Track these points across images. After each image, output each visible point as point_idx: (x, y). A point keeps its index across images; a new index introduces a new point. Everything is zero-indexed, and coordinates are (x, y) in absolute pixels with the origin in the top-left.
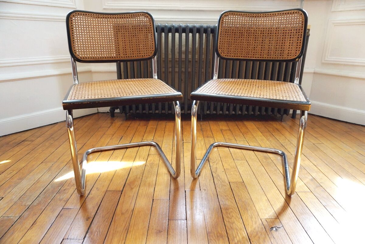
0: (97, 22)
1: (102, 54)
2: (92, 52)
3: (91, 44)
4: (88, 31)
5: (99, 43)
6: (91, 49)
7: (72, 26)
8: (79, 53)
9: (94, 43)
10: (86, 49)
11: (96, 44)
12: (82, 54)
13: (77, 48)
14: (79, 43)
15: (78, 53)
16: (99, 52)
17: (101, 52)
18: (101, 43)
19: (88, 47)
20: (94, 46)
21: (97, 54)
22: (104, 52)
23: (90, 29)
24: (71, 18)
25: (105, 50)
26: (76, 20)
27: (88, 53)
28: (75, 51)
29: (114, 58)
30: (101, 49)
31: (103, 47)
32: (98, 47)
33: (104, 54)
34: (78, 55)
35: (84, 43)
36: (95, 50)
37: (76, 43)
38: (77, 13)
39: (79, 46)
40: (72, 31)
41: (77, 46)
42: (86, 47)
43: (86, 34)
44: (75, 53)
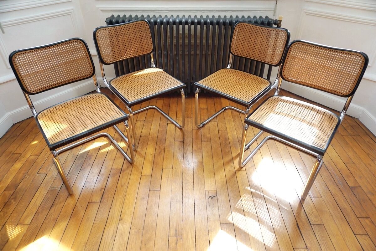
0: (37, 57)
1: (49, 83)
2: (40, 84)
3: (38, 78)
4: (32, 68)
5: (45, 75)
6: (40, 82)
7: (17, 67)
8: (31, 89)
9: (41, 76)
10: (36, 83)
11: (42, 77)
12: (33, 88)
13: (28, 85)
14: (28, 80)
15: (29, 89)
16: (47, 82)
17: (49, 81)
18: (47, 74)
19: (37, 81)
20: (42, 78)
21: (45, 84)
22: (51, 81)
23: (33, 65)
24: (14, 60)
25: (51, 79)
26: (18, 60)
27: (38, 86)
28: (26, 87)
29: (60, 83)
30: (48, 79)
31: (49, 77)
32: (45, 78)
33: (51, 83)
34: (30, 90)
35: (32, 79)
36: (43, 82)
37: (26, 81)
38: (17, 54)
39: (29, 82)
40: (19, 71)
41: (27, 83)
42: (35, 81)
43: (31, 70)
44: (27, 89)
